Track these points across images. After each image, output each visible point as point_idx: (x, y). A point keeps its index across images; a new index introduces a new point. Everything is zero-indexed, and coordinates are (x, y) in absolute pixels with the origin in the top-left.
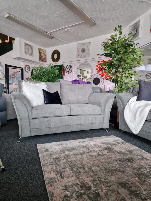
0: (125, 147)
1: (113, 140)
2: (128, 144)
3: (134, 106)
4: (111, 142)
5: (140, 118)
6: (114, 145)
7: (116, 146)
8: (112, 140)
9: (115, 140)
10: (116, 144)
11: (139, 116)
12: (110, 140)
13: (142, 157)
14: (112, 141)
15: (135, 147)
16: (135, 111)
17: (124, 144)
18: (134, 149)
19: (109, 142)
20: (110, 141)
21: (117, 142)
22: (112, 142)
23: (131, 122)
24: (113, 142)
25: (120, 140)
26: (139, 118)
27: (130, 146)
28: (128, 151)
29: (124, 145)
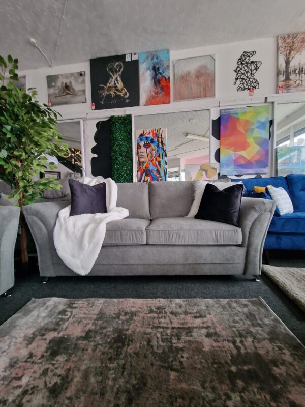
0: (85, 314)
1: (46, 311)
2: (81, 303)
3: (74, 226)
4: (46, 321)
5: (91, 246)
6: (58, 324)
7: (66, 324)
8: (43, 315)
9: (49, 309)
10: (60, 317)
11: (90, 242)
12: (38, 316)
13: (126, 314)
14: (44, 318)
15: (98, 301)
16: (79, 234)
17: (74, 306)
18: (100, 306)
19: (42, 324)
20: (40, 320)
21: (57, 311)
22: (50, 320)
23: (73, 256)
24: (49, 316)
25: (59, 303)
26: (89, 246)
27: (89, 303)
28: (97, 319)
29: (77, 309)
